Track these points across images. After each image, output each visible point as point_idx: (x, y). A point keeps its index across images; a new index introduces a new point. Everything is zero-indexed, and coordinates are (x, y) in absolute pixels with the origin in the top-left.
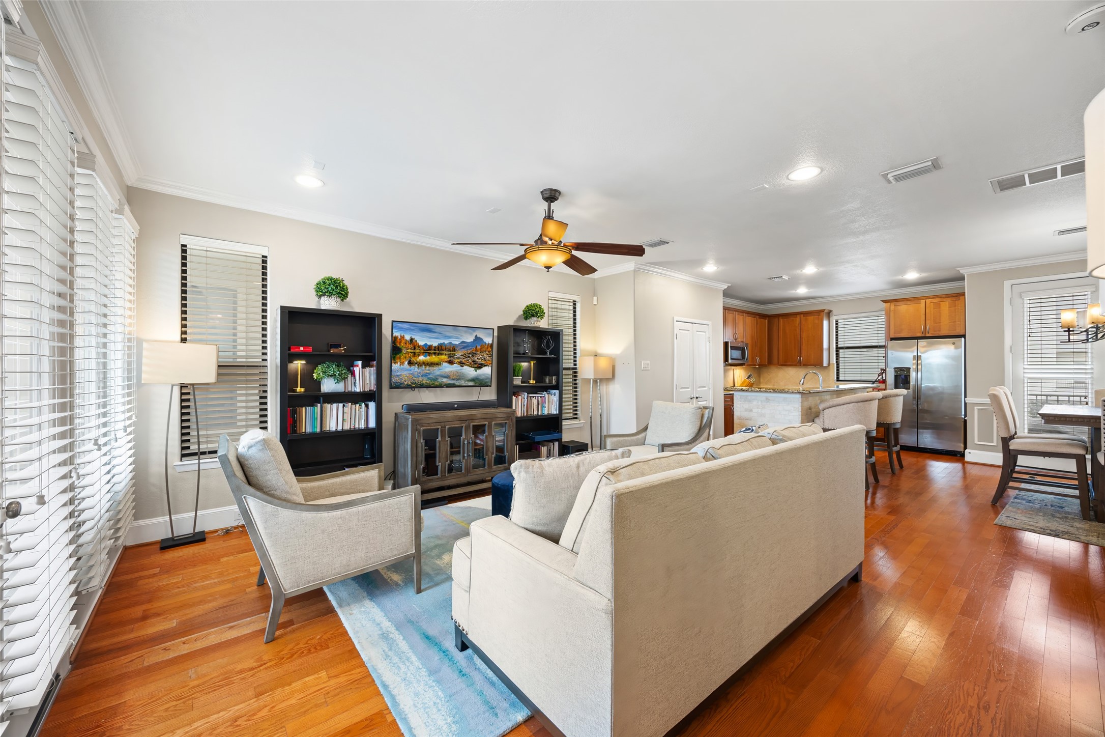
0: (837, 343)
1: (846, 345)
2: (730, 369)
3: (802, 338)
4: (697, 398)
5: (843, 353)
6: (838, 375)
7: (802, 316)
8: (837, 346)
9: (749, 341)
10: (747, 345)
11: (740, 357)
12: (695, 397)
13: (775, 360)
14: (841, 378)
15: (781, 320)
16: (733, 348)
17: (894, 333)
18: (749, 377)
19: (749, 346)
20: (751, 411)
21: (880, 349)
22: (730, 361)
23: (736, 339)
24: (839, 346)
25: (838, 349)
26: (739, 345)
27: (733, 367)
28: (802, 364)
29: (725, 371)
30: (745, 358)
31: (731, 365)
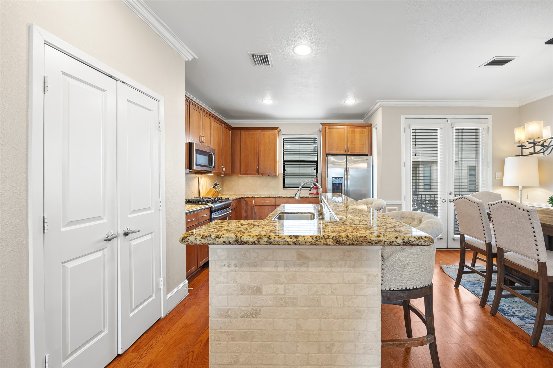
0: (283, 157)
1: (290, 159)
2: (194, 177)
3: (261, 150)
4: (126, 234)
5: (288, 166)
6: (284, 183)
7: (260, 131)
8: (283, 159)
9: (215, 147)
10: (214, 151)
11: (207, 164)
12: (121, 232)
13: (237, 170)
14: (286, 186)
15: (243, 134)
16: (199, 152)
17: (329, 150)
18: (215, 186)
19: (216, 152)
20: (258, 291)
21: (312, 163)
22: (195, 167)
23: (202, 143)
24: (285, 159)
25: (284, 162)
26: (206, 150)
27: (198, 175)
28: (260, 174)
29: (188, 181)
30: (212, 165)
31: (196, 172)
